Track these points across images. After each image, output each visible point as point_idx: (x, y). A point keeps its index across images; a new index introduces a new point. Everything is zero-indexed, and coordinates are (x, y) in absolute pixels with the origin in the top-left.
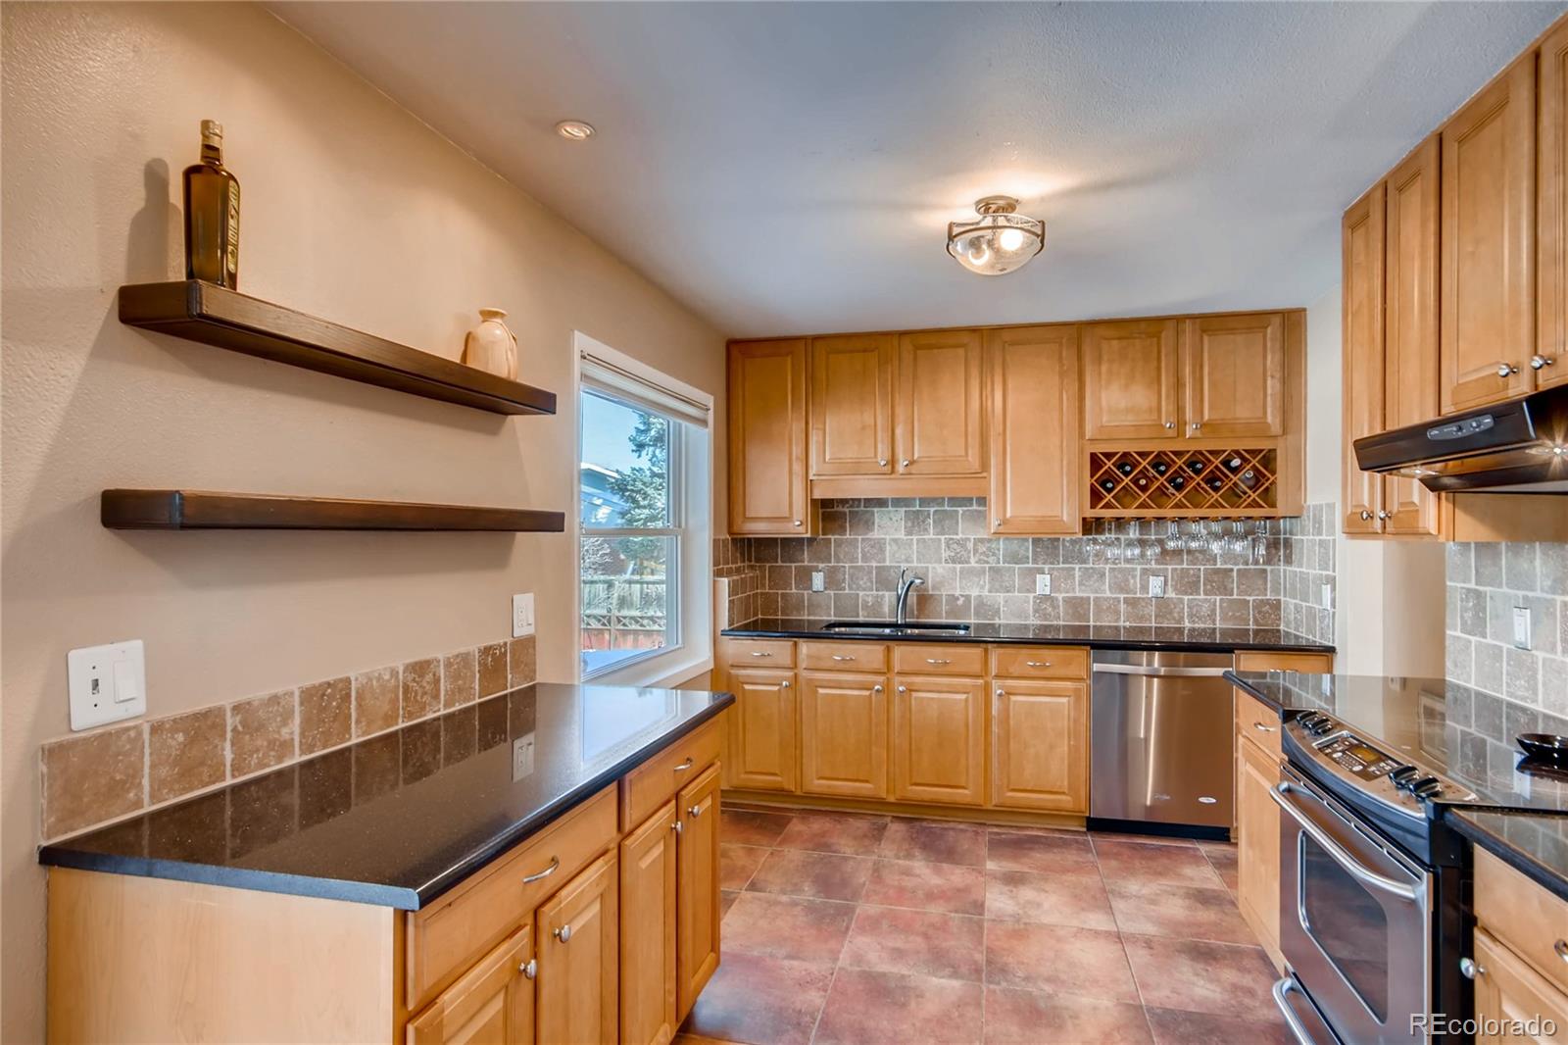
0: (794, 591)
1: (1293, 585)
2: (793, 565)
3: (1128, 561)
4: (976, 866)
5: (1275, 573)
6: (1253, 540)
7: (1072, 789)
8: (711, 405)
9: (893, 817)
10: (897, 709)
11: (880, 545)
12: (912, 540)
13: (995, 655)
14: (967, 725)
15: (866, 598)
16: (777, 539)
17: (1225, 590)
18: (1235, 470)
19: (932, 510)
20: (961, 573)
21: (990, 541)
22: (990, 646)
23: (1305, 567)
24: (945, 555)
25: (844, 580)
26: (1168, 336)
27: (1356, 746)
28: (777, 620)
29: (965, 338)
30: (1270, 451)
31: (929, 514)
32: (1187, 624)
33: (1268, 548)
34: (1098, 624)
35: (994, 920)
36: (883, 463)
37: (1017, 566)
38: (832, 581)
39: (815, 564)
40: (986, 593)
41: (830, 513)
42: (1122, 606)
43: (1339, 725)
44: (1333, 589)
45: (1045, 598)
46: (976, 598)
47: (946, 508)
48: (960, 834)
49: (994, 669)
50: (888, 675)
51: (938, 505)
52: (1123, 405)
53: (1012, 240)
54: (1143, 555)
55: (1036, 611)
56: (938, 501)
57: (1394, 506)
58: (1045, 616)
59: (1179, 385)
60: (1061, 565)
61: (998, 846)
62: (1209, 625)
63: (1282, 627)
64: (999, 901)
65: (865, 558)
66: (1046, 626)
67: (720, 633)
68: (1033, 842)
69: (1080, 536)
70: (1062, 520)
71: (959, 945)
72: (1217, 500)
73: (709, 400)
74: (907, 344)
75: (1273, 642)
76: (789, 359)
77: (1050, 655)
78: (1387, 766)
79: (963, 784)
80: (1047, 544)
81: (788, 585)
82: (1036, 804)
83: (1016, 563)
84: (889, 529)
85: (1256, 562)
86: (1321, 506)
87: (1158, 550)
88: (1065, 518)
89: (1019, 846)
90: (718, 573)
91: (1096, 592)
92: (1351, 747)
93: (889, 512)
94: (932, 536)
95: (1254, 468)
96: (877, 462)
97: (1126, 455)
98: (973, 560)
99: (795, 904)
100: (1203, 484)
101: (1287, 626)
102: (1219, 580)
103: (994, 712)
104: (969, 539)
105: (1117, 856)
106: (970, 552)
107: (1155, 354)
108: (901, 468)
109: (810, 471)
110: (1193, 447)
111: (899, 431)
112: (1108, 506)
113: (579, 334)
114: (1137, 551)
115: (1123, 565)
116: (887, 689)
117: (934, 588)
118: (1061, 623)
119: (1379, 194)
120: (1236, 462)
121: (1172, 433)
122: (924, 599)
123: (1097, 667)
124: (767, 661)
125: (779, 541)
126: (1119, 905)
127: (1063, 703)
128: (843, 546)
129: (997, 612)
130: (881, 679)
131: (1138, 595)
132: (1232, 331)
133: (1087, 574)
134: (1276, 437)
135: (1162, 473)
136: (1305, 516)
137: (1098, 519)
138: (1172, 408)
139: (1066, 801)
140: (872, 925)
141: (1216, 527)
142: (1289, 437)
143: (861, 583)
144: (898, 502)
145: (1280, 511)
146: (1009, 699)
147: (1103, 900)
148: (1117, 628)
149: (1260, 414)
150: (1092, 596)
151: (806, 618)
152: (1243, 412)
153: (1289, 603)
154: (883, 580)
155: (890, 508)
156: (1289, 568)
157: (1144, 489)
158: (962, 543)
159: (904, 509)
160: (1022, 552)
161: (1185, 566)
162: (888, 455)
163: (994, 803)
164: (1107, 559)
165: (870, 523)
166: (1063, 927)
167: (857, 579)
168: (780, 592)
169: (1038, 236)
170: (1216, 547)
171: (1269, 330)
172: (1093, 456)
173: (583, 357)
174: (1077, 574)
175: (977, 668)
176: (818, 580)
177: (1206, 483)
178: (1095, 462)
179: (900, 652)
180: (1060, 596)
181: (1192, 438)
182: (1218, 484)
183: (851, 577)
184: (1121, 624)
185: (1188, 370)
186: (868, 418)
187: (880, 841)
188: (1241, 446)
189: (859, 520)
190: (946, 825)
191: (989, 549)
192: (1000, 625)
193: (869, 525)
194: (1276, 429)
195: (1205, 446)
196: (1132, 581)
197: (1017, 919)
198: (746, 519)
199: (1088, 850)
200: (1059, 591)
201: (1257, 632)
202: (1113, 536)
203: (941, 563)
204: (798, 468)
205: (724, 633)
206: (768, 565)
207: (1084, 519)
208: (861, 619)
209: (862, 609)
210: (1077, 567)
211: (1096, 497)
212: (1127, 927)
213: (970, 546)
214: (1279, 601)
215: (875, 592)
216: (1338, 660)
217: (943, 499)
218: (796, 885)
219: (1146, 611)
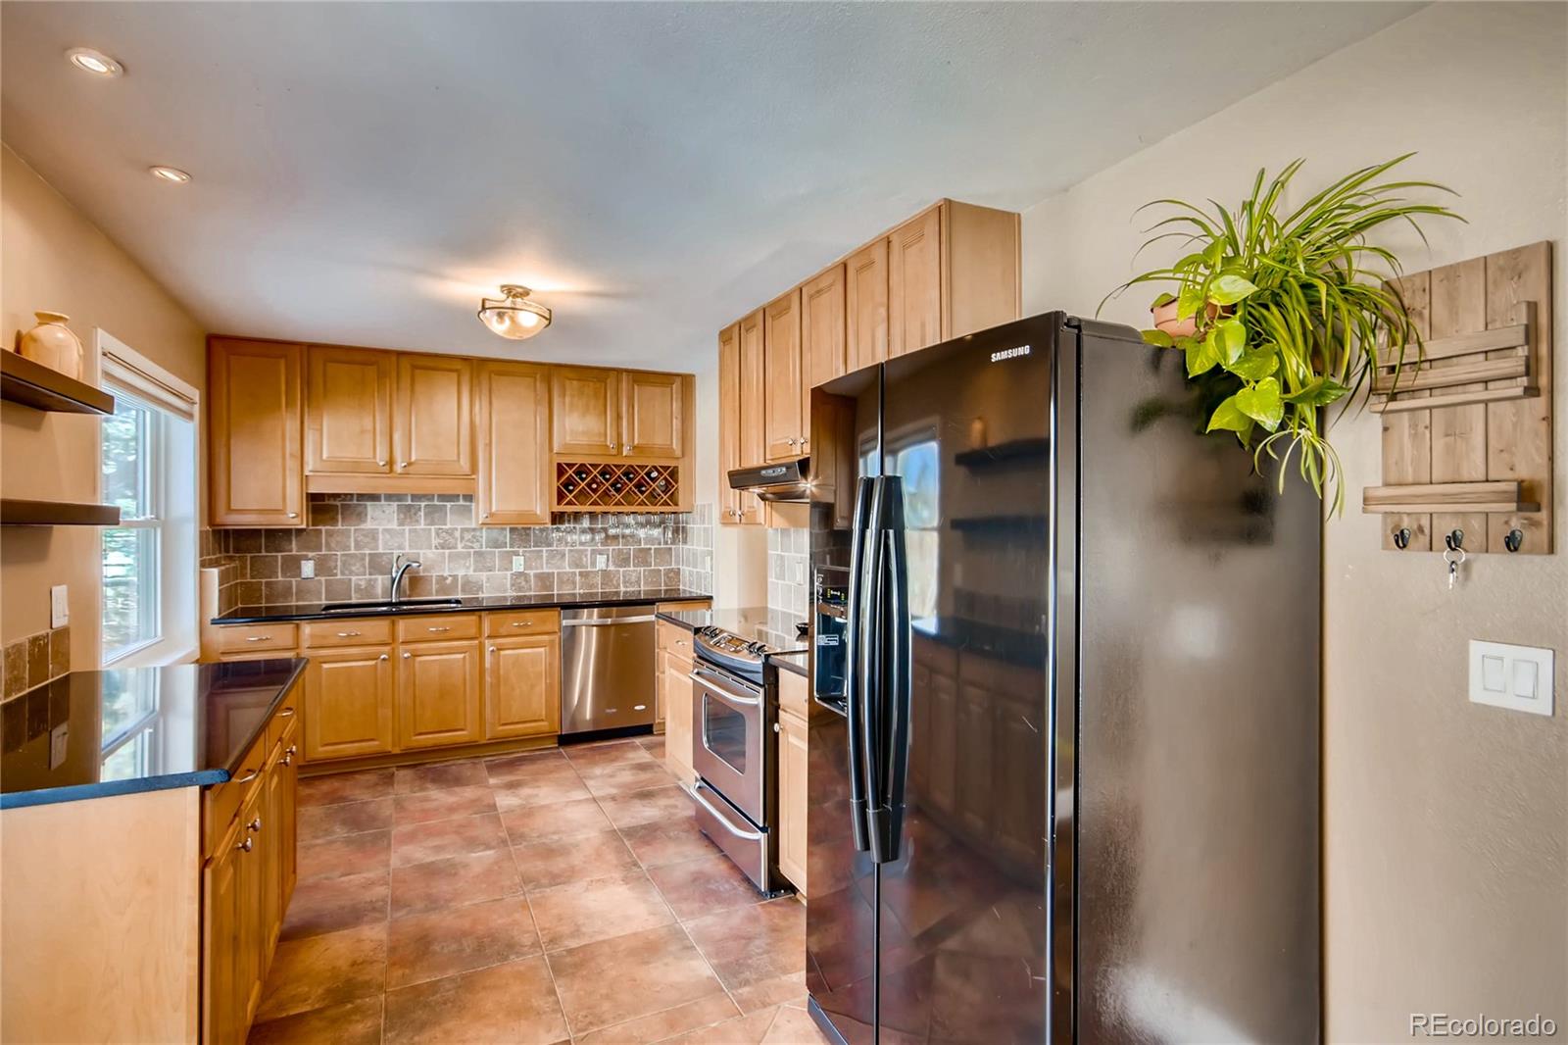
0: (280, 579)
1: (688, 558)
2: (280, 554)
3: (582, 544)
4: (480, 783)
5: (677, 550)
6: (664, 528)
7: (549, 717)
8: (197, 399)
9: (398, 767)
10: (402, 674)
11: (373, 535)
12: (404, 530)
13: (487, 621)
14: (465, 679)
15: (360, 583)
16: (260, 530)
17: (647, 563)
18: (654, 480)
19: (423, 504)
20: (449, 556)
21: (474, 530)
22: (483, 614)
23: (695, 545)
24: (435, 542)
25: (336, 568)
26: (611, 381)
27: (734, 640)
28: (261, 607)
29: (458, 365)
30: (675, 467)
31: (420, 508)
32: (622, 589)
33: (673, 534)
34: (560, 592)
35: (506, 812)
36: (382, 463)
37: (497, 550)
38: (322, 567)
39: (305, 553)
40: (471, 572)
41: (322, 506)
42: (578, 578)
43: (722, 631)
44: (712, 559)
45: (521, 574)
46: (463, 577)
47: (436, 503)
48: (461, 766)
49: (486, 632)
50: (393, 646)
51: (429, 500)
52: (581, 429)
53: (529, 320)
54: (593, 539)
55: (512, 585)
56: (430, 497)
57: (745, 509)
58: (520, 589)
59: (619, 417)
60: (533, 549)
61: (493, 768)
62: (636, 589)
63: (681, 587)
64: (505, 801)
65: (358, 546)
66: (521, 596)
67: (209, 622)
68: (521, 760)
69: (550, 526)
70: (536, 514)
71: (486, 831)
72: (642, 500)
73: (196, 394)
74: (405, 362)
75: (676, 596)
76: (282, 362)
77: (530, 617)
78: (745, 645)
79: (463, 727)
80: (521, 531)
81: (274, 574)
82: (520, 733)
83: (496, 548)
84: (381, 520)
85: (666, 543)
86: (704, 506)
87: (603, 535)
88: (538, 512)
89: (512, 765)
90: (203, 564)
91: (559, 568)
92: (729, 641)
93: (381, 505)
94: (422, 526)
95: (665, 479)
96: (376, 463)
97: (582, 465)
98: (459, 546)
99: (331, 842)
100: (633, 488)
101: (684, 586)
102: (643, 556)
103: (487, 665)
104: (457, 529)
105: (583, 756)
106: (457, 539)
107: (603, 394)
108: (399, 467)
109: (305, 466)
110: (628, 462)
111: (397, 437)
112: (570, 503)
113: (103, 332)
114: (588, 537)
115: (578, 547)
116: (392, 658)
117: (424, 571)
118: (532, 593)
119: (737, 328)
120: (654, 474)
121: (614, 452)
122: (416, 581)
123: (565, 623)
124: (264, 645)
125: (263, 533)
126: (590, 783)
127: (540, 653)
128: (335, 536)
129: (480, 588)
130: (387, 649)
131: (589, 569)
132: (653, 384)
133: (552, 555)
134: (678, 458)
135: (607, 480)
136: (695, 512)
137: (563, 513)
138: (615, 434)
139: (544, 726)
140: (411, 838)
141: (640, 518)
142: (686, 458)
143: (353, 568)
144: (390, 497)
145: (680, 508)
146: (499, 655)
147: (581, 783)
148: (574, 595)
149: (669, 443)
150: (556, 571)
151: (293, 603)
152: (659, 440)
153: (685, 570)
154: (377, 564)
155: (383, 502)
156: (685, 547)
157: (595, 491)
158: (449, 533)
159: (396, 503)
160: (501, 538)
161: (621, 547)
162: (386, 457)
163: (488, 736)
164: (567, 543)
165: (363, 515)
166: (556, 804)
167: (349, 564)
168: (264, 580)
169: (547, 319)
170: (642, 533)
171: (674, 386)
172: (559, 465)
173: (104, 354)
174: (545, 554)
175: (473, 632)
176: (308, 568)
177: (636, 488)
178: (561, 470)
179: (403, 625)
180: (532, 573)
181: (627, 457)
182: (644, 489)
183: (344, 564)
184: (577, 591)
185: (624, 409)
186: (368, 423)
187: (393, 785)
188: (658, 463)
189: (352, 513)
190: (447, 763)
191: (474, 537)
192: (483, 599)
193: (361, 516)
194: (678, 453)
195: (635, 462)
196: (585, 559)
197: (523, 807)
198: (229, 510)
199: (563, 757)
200: (531, 569)
201: (666, 591)
202: (572, 526)
203: (431, 549)
204: (292, 464)
205: (214, 622)
206: (249, 555)
207: (552, 513)
208: (354, 601)
209: (355, 592)
210: (544, 549)
211: (561, 497)
212: (596, 793)
213: (457, 534)
214: (679, 569)
215: (367, 577)
216: (715, 604)
217: (433, 496)
218: (326, 830)
219: (595, 580)
